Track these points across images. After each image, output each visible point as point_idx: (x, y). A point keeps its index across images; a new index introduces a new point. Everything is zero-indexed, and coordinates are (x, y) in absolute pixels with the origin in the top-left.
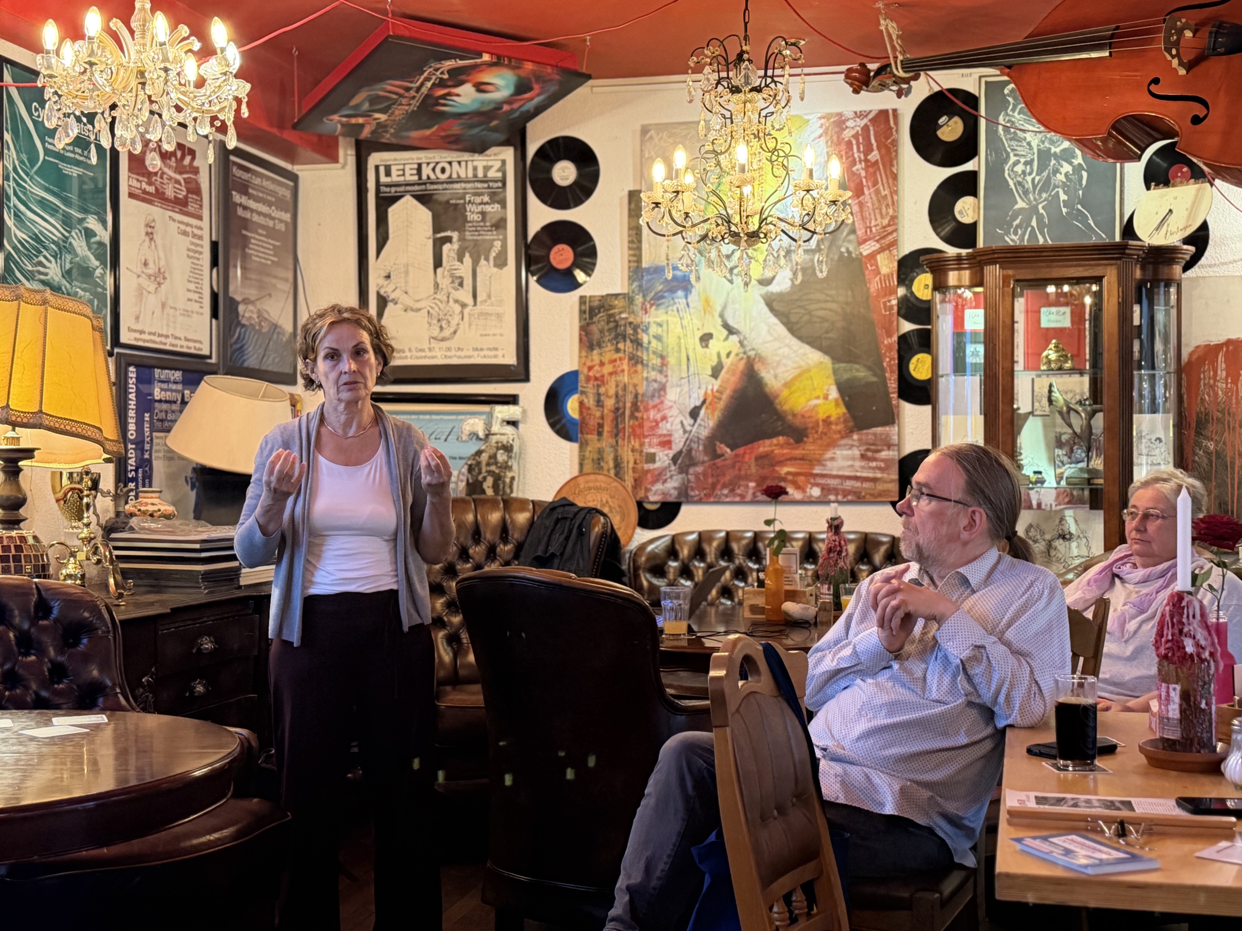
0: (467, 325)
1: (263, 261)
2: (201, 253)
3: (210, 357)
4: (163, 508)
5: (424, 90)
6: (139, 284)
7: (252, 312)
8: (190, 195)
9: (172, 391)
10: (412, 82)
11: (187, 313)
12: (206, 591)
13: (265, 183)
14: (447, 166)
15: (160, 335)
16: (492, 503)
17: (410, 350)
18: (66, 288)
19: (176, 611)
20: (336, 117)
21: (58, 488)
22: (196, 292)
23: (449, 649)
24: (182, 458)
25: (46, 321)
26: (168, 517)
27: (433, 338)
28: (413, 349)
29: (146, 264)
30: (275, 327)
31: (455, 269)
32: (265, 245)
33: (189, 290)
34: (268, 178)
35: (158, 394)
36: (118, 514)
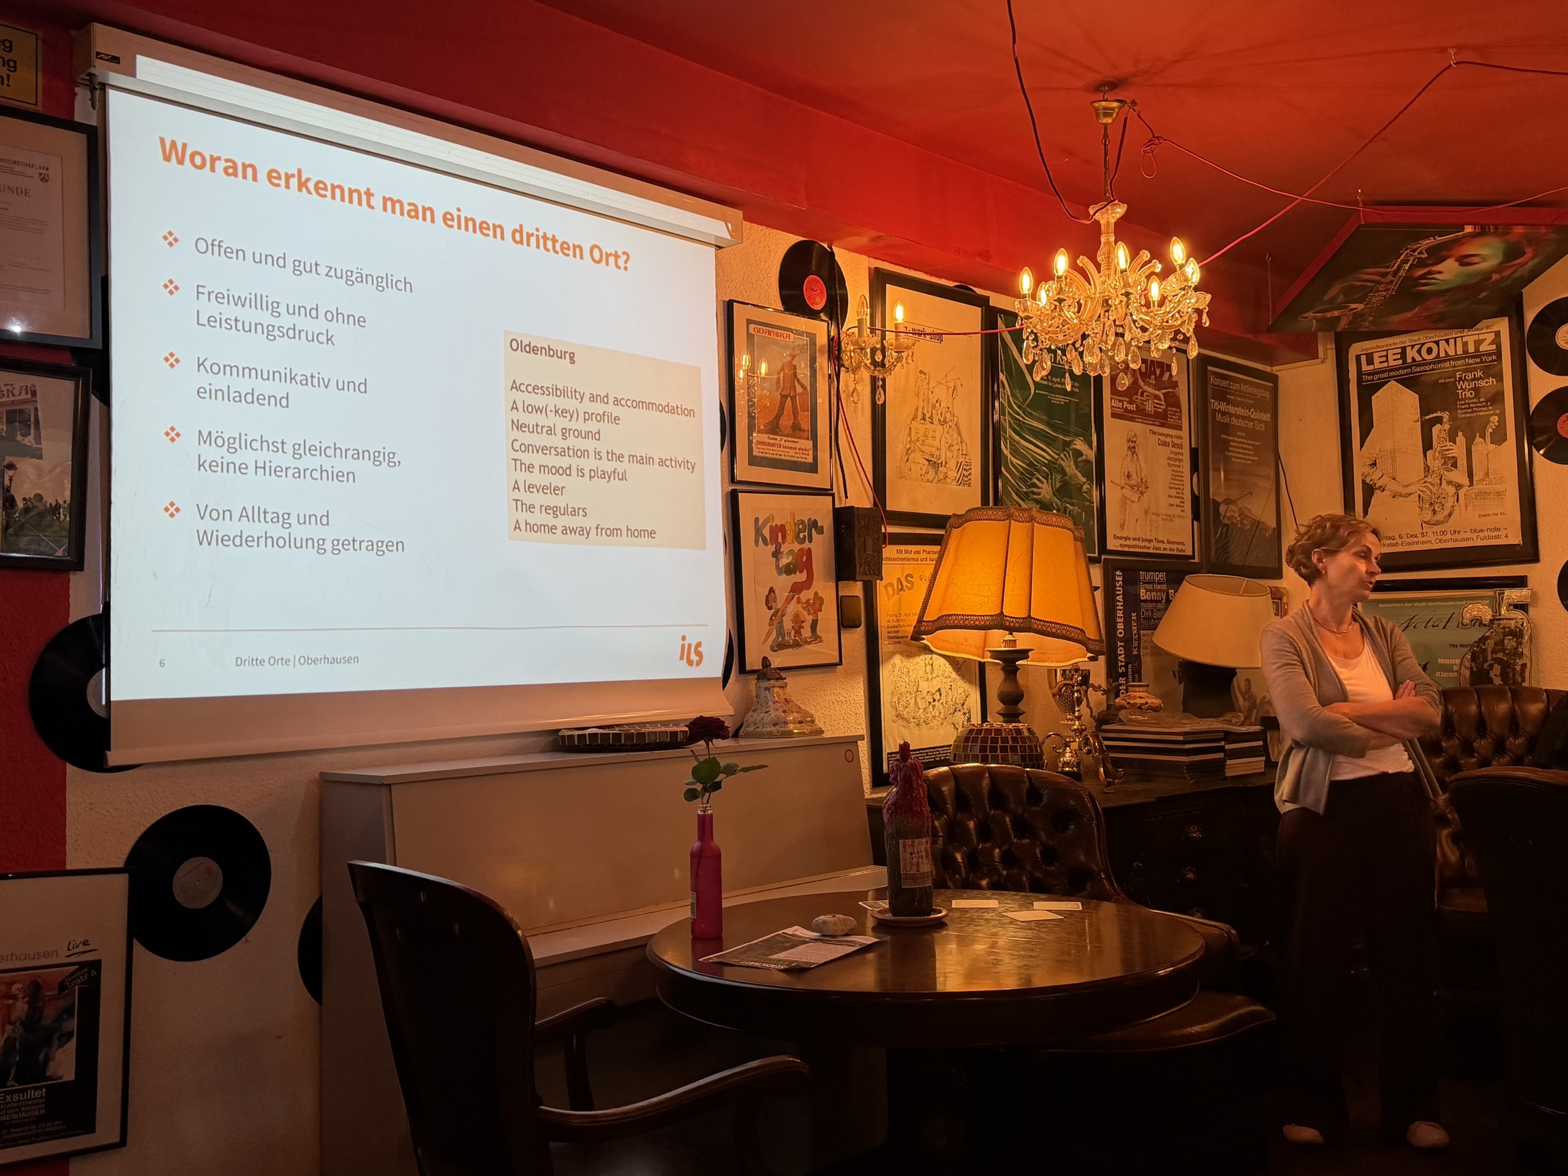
0: (1463, 507)
1: (1243, 461)
2: (1181, 460)
3: (1193, 557)
4: (1150, 701)
5: (1402, 273)
6: (1123, 495)
7: (1234, 511)
8: (1169, 408)
9: (1157, 591)
10: (1388, 267)
11: (1170, 518)
12: (1192, 782)
13: (1243, 387)
14: (1434, 347)
15: (1143, 540)
16: (1499, 694)
17: (1400, 536)
18: (1056, 504)
19: (1161, 800)
20: (1310, 314)
21: (1054, 684)
22: (1178, 497)
23: (1454, 848)
24: (1170, 654)
25: (1033, 536)
26: (1155, 709)
27: (1425, 523)
28: (1405, 536)
29: (1129, 476)
30: (1257, 524)
31: (1448, 450)
32: (1244, 446)
33: (1170, 496)
34: (1246, 382)
35: (1143, 594)
36: (1109, 706)
